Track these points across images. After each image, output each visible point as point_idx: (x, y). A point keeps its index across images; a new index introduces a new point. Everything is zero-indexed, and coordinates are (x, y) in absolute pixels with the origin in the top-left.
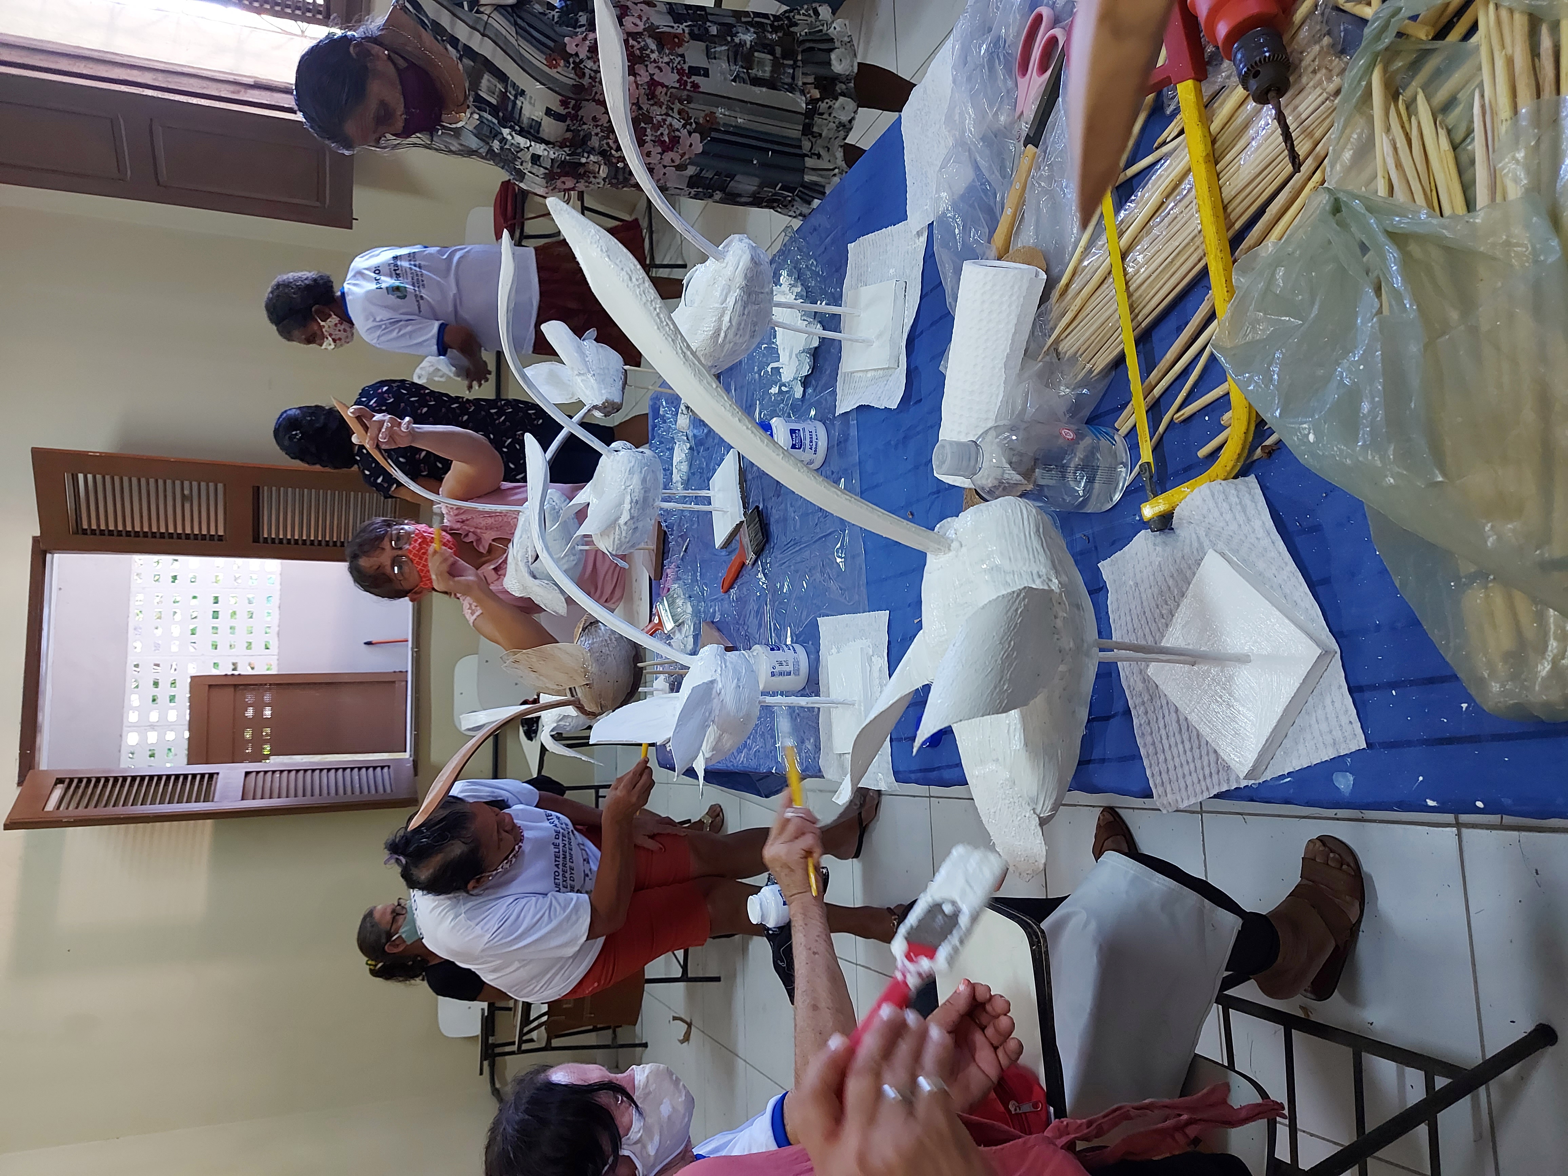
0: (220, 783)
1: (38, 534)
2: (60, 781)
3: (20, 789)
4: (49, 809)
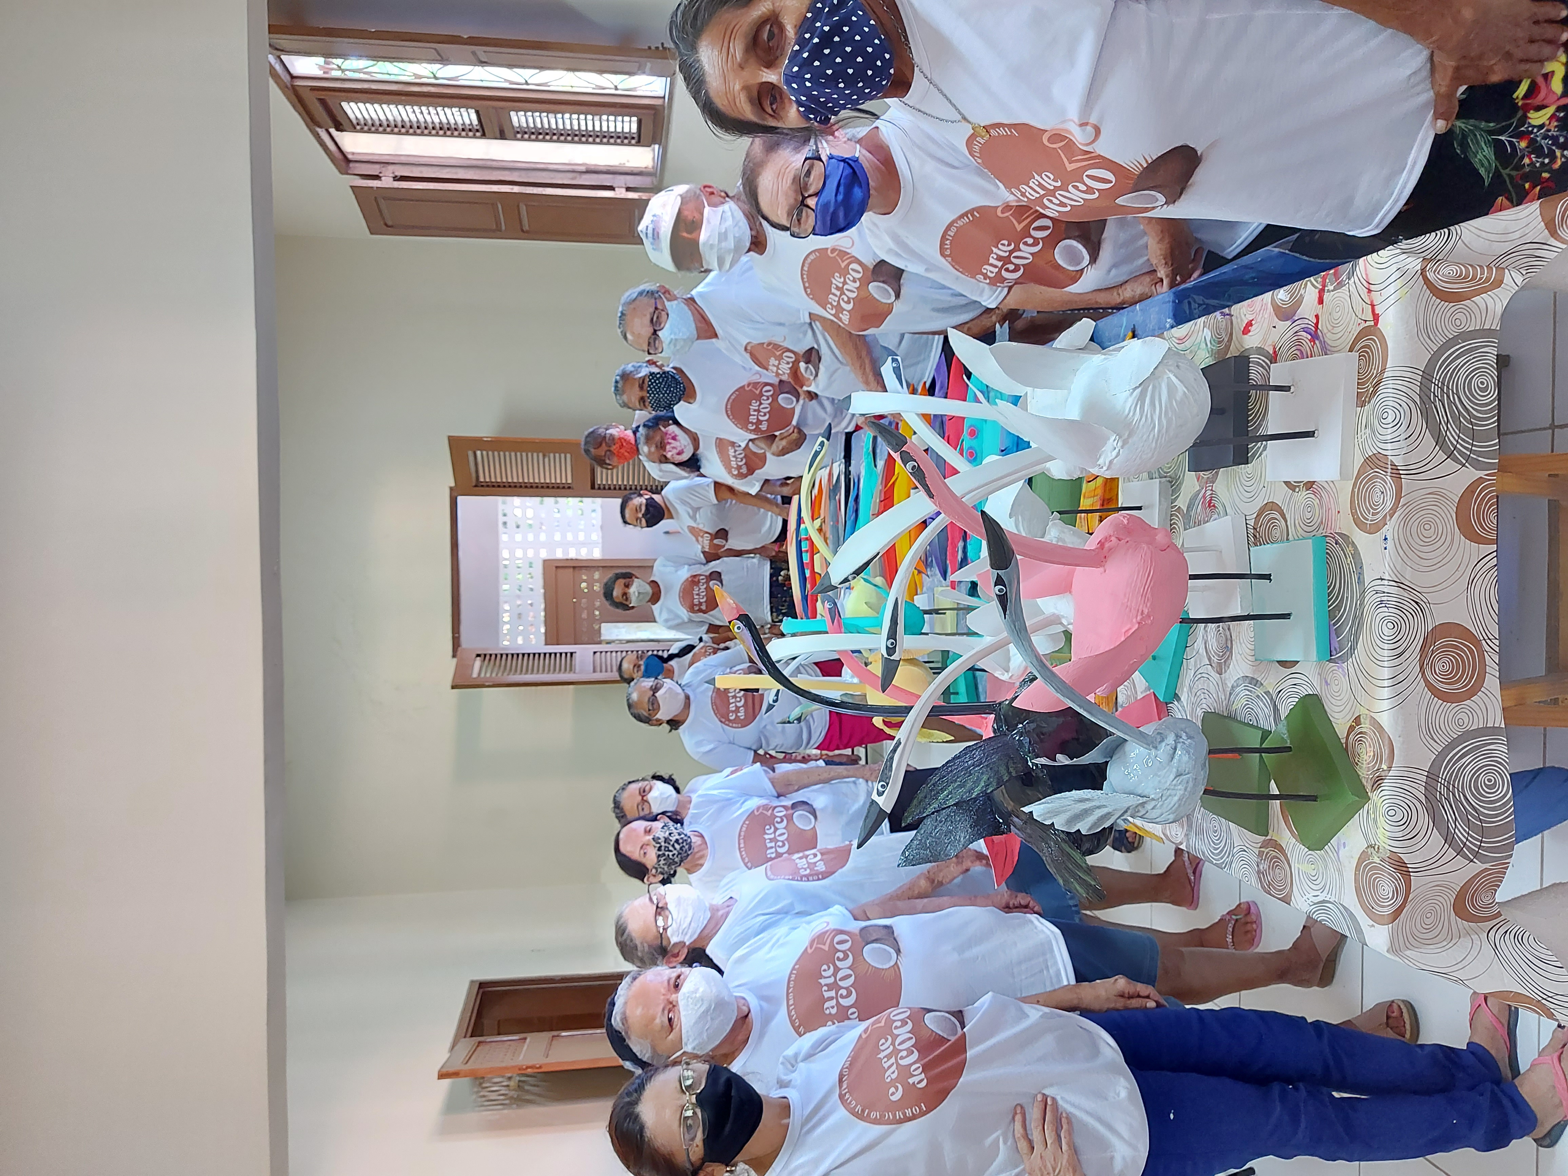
0: (577, 656)
1: (453, 484)
2: (478, 655)
3: (455, 660)
4: (475, 675)
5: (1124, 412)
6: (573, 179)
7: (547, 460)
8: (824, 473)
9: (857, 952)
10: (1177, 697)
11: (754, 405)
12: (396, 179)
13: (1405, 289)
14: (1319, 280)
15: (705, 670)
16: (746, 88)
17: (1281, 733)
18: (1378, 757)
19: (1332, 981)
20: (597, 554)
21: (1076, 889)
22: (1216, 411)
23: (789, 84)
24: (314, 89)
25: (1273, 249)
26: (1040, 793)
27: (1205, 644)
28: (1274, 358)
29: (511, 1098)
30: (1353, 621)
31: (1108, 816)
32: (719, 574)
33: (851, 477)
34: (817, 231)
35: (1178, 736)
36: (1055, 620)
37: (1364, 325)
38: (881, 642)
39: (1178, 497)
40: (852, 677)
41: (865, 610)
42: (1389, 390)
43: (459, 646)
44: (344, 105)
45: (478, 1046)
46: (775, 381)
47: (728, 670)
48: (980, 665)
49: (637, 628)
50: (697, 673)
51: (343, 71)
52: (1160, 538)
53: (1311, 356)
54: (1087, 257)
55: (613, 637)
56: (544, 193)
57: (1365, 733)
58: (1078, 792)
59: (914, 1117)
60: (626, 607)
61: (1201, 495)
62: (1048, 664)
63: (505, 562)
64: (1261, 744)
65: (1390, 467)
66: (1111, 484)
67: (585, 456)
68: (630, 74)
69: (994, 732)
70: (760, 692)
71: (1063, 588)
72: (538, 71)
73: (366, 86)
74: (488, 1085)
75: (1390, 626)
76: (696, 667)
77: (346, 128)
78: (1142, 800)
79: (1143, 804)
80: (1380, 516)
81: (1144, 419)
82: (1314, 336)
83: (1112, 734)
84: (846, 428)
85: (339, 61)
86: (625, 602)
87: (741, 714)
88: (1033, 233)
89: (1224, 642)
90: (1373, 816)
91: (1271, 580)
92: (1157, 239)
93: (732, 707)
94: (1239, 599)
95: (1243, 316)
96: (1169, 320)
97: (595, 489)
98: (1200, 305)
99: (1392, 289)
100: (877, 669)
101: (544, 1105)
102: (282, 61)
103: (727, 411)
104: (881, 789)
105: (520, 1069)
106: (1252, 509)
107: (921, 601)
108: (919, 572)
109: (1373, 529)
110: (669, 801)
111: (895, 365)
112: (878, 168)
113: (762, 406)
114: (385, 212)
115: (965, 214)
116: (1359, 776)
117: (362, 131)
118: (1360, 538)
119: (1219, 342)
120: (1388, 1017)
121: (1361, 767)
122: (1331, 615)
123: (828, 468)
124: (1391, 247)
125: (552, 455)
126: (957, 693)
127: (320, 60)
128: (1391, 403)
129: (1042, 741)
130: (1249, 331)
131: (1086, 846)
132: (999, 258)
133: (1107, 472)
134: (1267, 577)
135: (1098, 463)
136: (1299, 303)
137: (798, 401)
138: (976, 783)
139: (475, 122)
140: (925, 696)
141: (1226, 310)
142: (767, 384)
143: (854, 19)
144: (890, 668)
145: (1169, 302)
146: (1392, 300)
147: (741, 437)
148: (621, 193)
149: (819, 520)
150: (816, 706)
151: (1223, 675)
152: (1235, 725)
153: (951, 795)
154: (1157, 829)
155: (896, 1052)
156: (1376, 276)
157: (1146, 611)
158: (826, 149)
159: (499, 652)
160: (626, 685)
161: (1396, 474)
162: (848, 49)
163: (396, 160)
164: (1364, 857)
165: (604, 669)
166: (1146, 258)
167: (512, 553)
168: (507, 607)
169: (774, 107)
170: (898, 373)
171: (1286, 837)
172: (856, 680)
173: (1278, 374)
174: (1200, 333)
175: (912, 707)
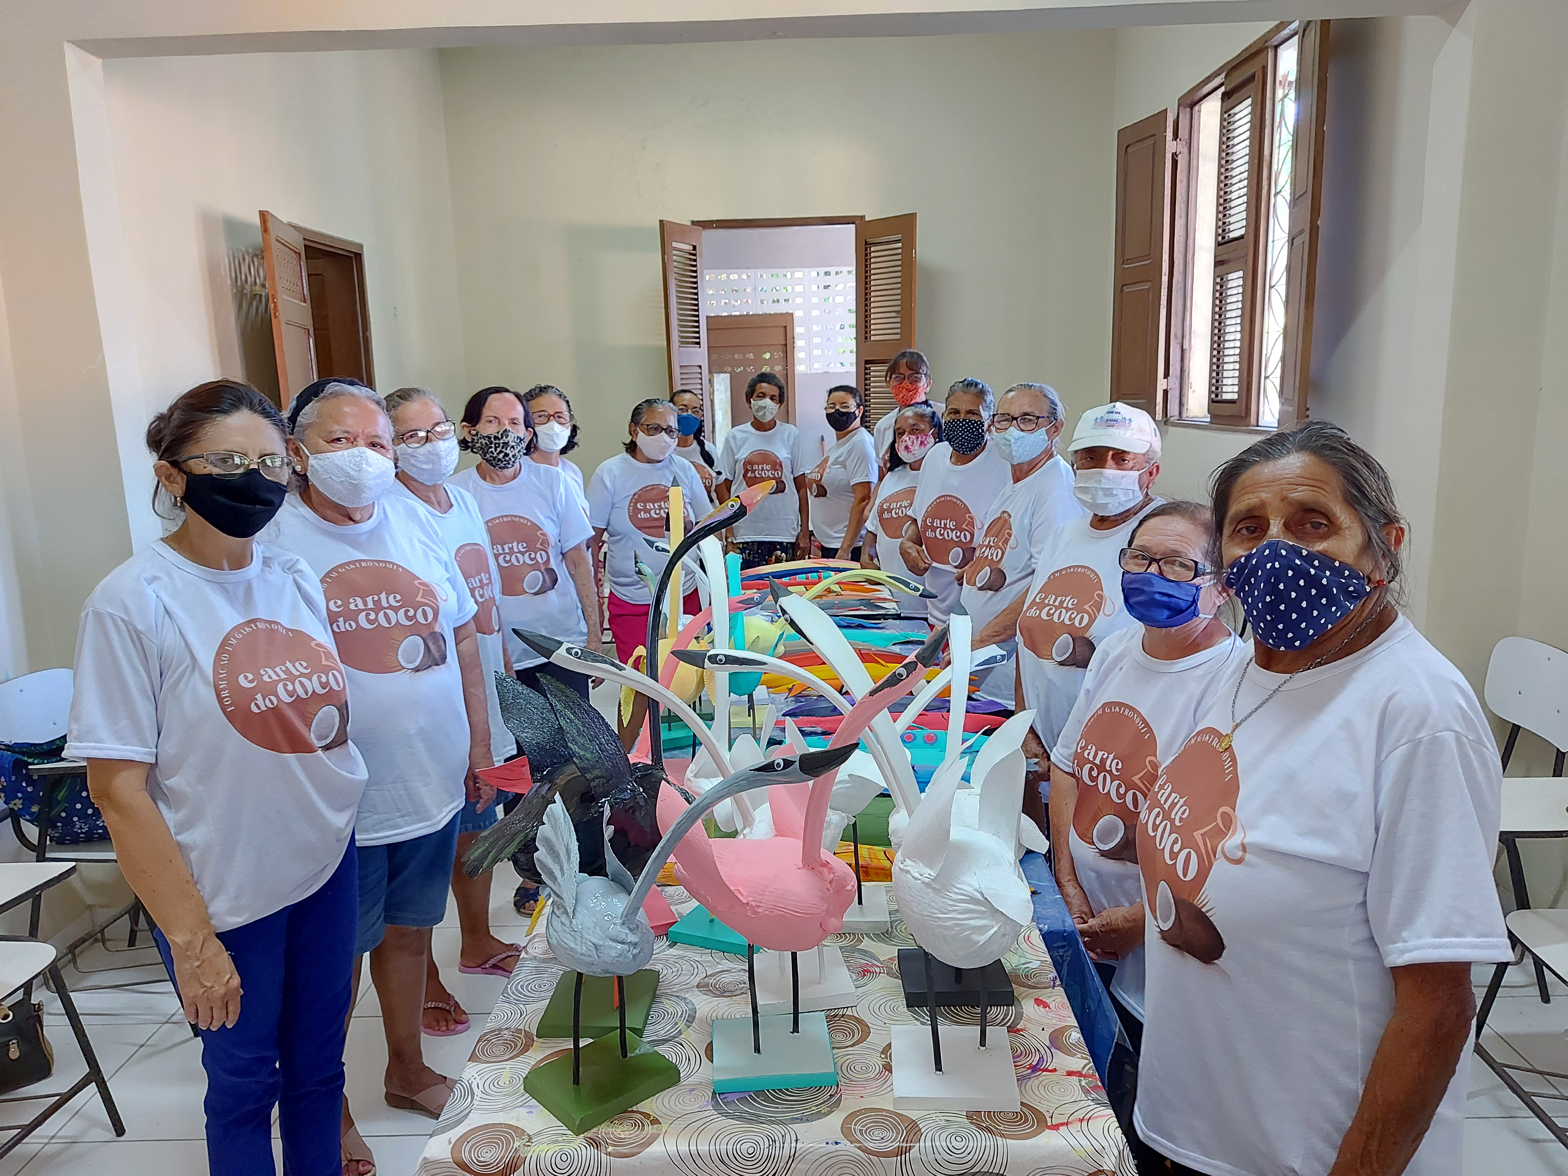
0: (695, 349)
1: (865, 219)
2: (694, 248)
3: (689, 224)
4: (674, 244)
5: (959, 884)
6: (1176, 335)
7: (894, 315)
8: (886, 594)
9: (415, 629)
10: (673, 944)
11: (951, 524)
12: (1174, 156)
13: (1084, 1155)
14: (1091, 1072)
15: (687, 477)
16: (1263, 505)
17: (641, 1048)
18: (619, 1142)
19: (391, 1106)
20: (800, 368)
21: (478, 848)
22: (959, 972)
23: (1268, 546)
24: (1264, 69)
25: (1117, 1026)
26: (575, 810)
27: (727, 971)
28: (1012, 1030)
29: (243, 288)
30: (753, 1114)
31: (554, 878)
32: (783, 491)
33: (882, 621)
34: (1126, 576)
35: (635, 945)
36: (748, 821)
37: (1047, 1115)
38: (722, 649)
39: (873, 940)
40: (684, 625)
41: (751, 636)
42: (984, 1142)
43: (704, 227)
44: (1249, 101)
45: (295, 252)
46: (975, 543)
47: (687, 501)
48: (701, 751)
49: (726, 410)
50: (683, 469)
51: (1282, 100)
52: (833, 922)
53: (1015, 1066)
54: (1107, 848)
55: (716, 386)
56: (1161, 307)
57: (643, 1129)
58: (577, 848)
59: (220, 699)
60: (749, 395)
61: (875, 962)
62: (703, 816)
63: (789, 275)
64: (629, 1029)
65: (908, 1145)
66: (885, 874)
67: (900, 353)
68: (1281, 393)
69: (634, 764)
70: (666, 532)
71: (780, 829)
72: (1284, 299)
73: (1268, 122)
74: (256, 263)
75: (751, 1150)
76: (690, 467)
77: (1224, 104)
78: (570, 911)
79: (566, 912)
80: (859, 1137)
81: (951, 903)
82: (1034, 1069)
83: (636, 881)
84: (931, 615)
85: (1292, 95)
86: (755, 395)
87: (642, 515)
88: (1131, 793)
89: (730, 988)
90: (560, 1139)
91: (793, 1033)
92: (1127, 916)
93: (650, 506)
94: (773, 1002)
95: (1053, 998)
96: (1046, 927)
97: (865, 364)
98: (1062, 957)
99: (1084, 1141)
100: (693, 646)
101: (237, 322)
102: (1291, 37)
103: (943, 496)
104: (573, 652)
105: (273, 295)
106: (862, 1012)
107: (760, 693)
108: (790, 690)
109: (846, 1131)
110: (551, 443)
111: (998, 657)
112: (1190, 636)
113: (950, 531)
114: (1139, 146)
115: (1147, 725)
116: (600, 1124)
117: (1222, 119)
118: (836, 1119)
119: (1026, 976)
120: (358, 1161)
121: (609, 1126)
122: (760, 1093)
123: (891, 598)
124: (1125, 1140)
125: (899, 320)
126: (670, 730)
127: (1292, 77)
128: (971, 1144)
129: (627, 811)
130: (1038, 1005)
131: (522, 858)
132: (1103, 761)
133: (897, 869)
134: (796, 1029)
135: (907, 859)
136: (1068, 1052)
137: (956, 567)
138: (583, 747)
139: (1232, 235)
140: (669, 694)
141: (1058, 982)
142: (972, 536)
143: (1334, 609)
144: (695, 659)
145: (1065, 927)
146: (1073, 1142)
147: (919, 510)
148: (1162, 384)
149: (840, 590)
150: (654, 589)
151: (697, 989)
152: (647, 1002)
153: (569, 721)
154: (541, 927)
155: (292, 678)
156: (1096, 1126)
157: (760, 910)
158: (1206, 582)
159: (699, 268)
160: (669, 399)
161: (901, 1152)
162: (1304, 604)
163: (1194, 155)
164: (519, 1132)
165: (683, 376)
166: (1106, 905)
167: (800, 282)
168: (744, 277)
169: (1244, 531)
170: (991, 661)
171: (536, 1056)
172: (680, 628)
173: (996, 1034)
174: (1035, 958)
175: (657, 681)
